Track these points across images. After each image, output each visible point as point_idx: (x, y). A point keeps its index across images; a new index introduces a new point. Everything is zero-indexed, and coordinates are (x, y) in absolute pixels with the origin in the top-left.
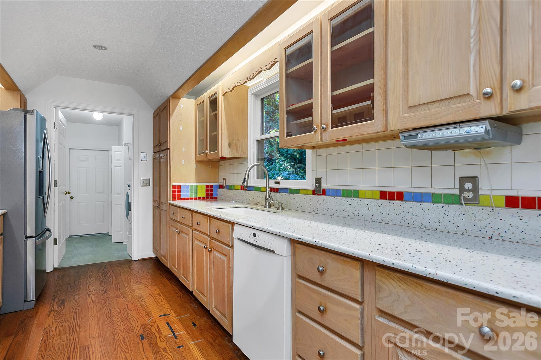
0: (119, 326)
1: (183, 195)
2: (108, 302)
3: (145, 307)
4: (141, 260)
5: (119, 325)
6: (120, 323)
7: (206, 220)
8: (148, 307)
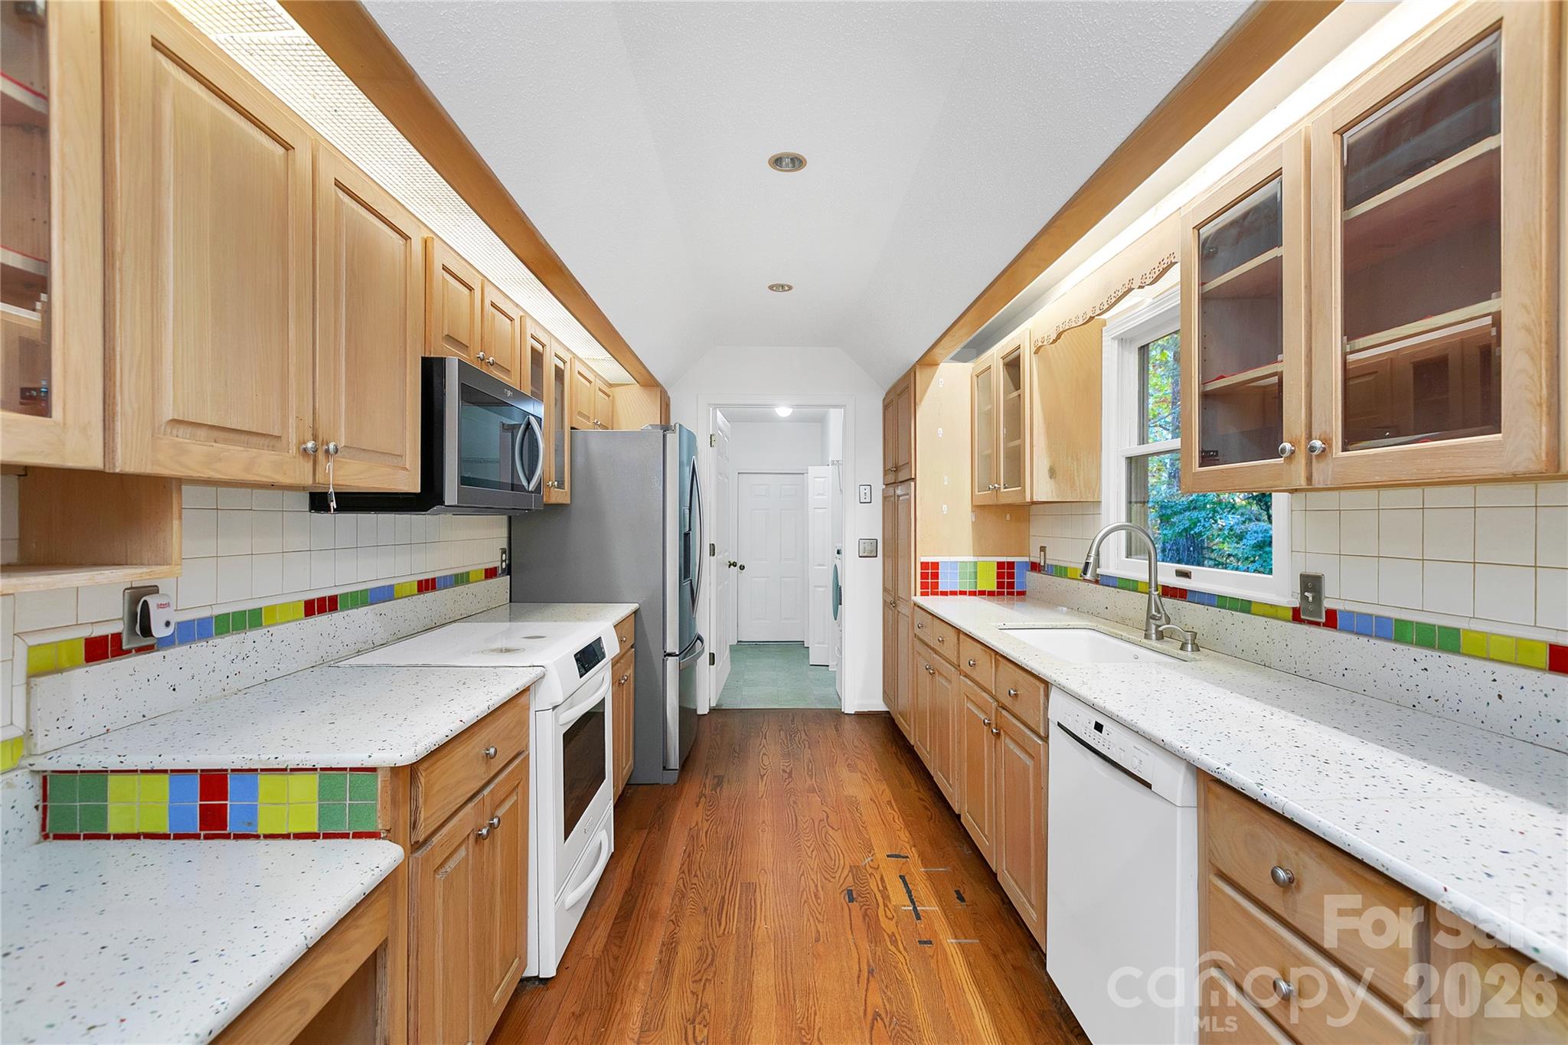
0: (808, 856)
1: (944, 584)
2: (793, 798)
3: (861, 828)
4: (860, 715)
5: (810, 855)
6: (813, 851)
8: (865, 828)
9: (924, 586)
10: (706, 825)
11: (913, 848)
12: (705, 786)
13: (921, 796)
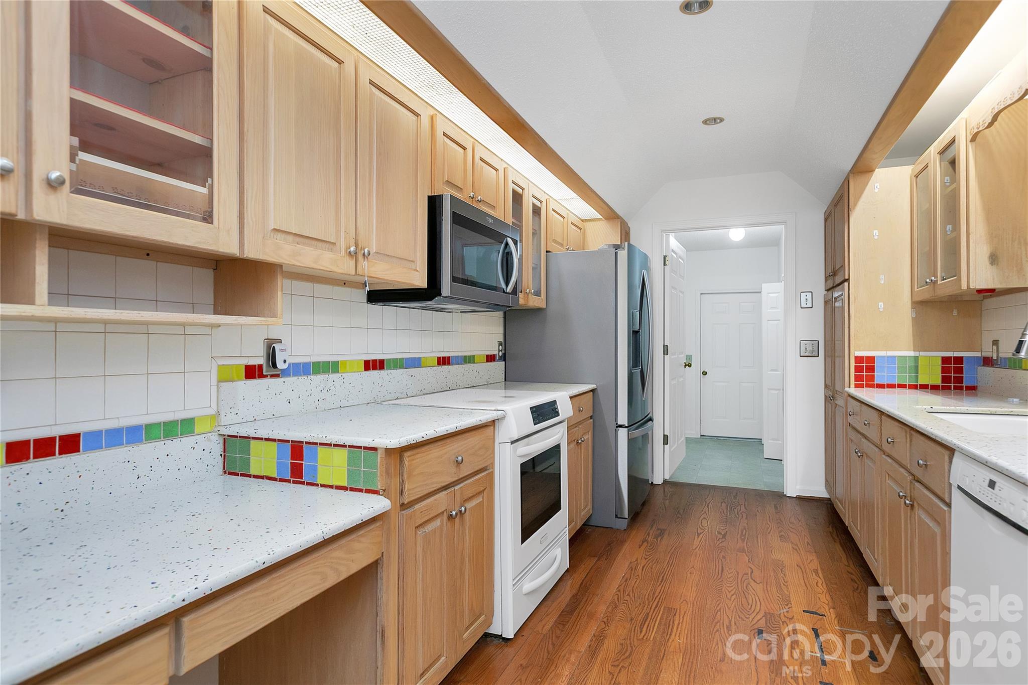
0: (728, 598)
1: (880, 376)
2: (723, 554)
3: (782, 585)
4: (801, 499)
5: (729, 598)
6: (732, 595)
7: (904, 434)
8: (787, 586)
9: (857, 378)
10: (644, 562)
11: (831, 610)
12: (649, 534)
13: (850, 570)
